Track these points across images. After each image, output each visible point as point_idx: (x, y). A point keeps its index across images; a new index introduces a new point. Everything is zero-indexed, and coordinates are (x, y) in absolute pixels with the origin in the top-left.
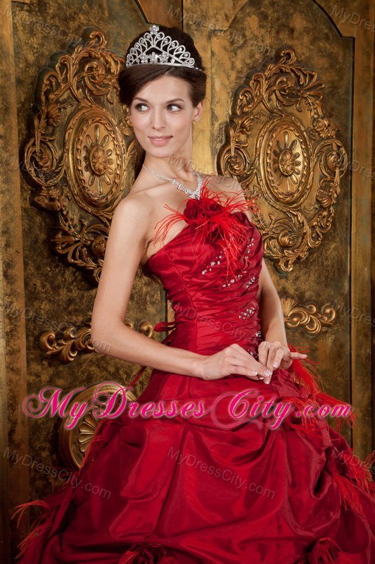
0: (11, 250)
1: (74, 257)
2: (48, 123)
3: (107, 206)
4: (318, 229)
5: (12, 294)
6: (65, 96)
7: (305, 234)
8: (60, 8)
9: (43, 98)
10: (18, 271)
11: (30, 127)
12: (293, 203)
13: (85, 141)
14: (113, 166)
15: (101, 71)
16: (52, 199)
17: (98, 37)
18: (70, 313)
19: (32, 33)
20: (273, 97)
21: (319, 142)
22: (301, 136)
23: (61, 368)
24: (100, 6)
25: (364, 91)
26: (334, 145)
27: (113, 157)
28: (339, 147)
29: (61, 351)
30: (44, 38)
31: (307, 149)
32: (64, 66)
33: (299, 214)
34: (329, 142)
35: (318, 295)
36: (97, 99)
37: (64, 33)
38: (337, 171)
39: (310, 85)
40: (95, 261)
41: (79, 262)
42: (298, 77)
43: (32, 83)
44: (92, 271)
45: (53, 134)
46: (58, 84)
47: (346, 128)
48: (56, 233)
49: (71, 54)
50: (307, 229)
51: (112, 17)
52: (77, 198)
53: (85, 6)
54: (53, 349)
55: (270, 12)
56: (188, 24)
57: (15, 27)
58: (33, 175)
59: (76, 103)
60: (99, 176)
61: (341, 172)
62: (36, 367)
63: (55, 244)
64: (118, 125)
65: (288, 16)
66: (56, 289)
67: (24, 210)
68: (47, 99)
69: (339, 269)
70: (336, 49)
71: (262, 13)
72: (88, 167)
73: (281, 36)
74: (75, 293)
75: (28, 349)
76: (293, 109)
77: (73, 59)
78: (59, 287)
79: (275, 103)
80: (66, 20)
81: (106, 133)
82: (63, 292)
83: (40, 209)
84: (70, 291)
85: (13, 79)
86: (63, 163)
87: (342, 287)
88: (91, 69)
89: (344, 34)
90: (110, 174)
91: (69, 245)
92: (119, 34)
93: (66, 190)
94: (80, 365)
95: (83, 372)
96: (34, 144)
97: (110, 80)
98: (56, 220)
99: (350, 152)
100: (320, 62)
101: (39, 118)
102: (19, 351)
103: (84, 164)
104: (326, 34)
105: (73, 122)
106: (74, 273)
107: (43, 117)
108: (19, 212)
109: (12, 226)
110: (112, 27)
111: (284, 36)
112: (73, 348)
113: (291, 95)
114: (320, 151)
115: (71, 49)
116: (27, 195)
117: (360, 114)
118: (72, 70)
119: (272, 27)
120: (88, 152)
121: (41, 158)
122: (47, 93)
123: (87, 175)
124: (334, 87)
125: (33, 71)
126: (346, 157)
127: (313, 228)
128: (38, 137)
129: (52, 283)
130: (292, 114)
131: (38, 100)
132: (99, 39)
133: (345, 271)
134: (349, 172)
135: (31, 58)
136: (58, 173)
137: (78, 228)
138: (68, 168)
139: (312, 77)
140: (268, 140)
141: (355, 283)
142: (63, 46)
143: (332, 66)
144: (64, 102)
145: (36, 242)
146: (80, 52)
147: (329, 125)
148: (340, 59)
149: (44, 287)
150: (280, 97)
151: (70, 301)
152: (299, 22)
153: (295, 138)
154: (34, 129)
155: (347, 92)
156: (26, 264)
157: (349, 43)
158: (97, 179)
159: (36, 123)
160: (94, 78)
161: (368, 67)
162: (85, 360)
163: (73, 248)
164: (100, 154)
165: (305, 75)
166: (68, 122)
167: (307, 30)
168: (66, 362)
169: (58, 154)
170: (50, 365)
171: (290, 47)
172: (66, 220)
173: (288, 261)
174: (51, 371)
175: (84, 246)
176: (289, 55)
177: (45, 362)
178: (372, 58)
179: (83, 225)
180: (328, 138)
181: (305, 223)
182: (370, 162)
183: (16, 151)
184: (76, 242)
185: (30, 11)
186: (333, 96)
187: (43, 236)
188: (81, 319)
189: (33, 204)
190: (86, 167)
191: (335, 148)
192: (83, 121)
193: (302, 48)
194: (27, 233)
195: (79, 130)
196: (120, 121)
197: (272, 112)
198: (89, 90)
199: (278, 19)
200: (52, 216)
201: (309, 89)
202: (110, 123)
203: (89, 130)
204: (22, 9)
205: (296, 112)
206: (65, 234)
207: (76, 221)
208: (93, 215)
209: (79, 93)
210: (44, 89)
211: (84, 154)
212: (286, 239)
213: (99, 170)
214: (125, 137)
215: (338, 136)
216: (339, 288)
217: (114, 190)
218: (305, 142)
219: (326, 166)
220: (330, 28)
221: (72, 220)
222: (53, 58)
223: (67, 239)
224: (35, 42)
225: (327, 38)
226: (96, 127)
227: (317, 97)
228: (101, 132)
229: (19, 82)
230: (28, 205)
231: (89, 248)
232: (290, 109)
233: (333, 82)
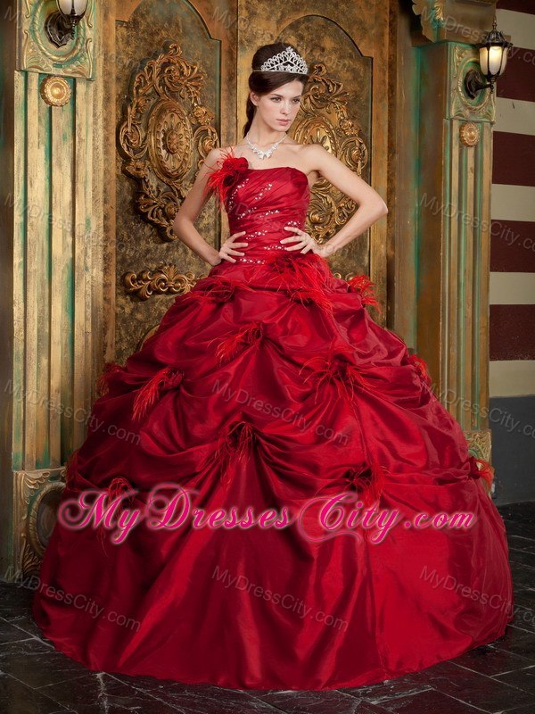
0: (108, 206)
1: (152, 216)
2: (137, 111)
3: (177, 178)
4: (344, 210)
5: (106, 239)
6: (150, 91)
7: (333, 213)
8: (148, 26)
9: (135, 92)
10: (112, 222)
11: (124, 113)
12: (322, 186)
13: (164, 127)
14: (184, 147)
15: (177, 73)
16: (138, 169)
17: (175, 48)
18: (147, 260)
19: (128, 43)
20: (308, 100)
21: (344, 139)
22: (330, 132)
23: (139, 304)
24: (177, 25)
25: (381, 101)
26: (357, 142)
27: (184, 139)
28: (361, 144)
29: (140, 289)
30: (136, 47)
31: (335, 144)
32: (150, 69)
33: (328, 197)
34: (353, 139)
35: (343, 266)
36: (173, 95)
37: (151, 45)
38: (359, 163)
39: (338, 92)
40: (168, 220)
41: (156, 220)
42: (328, 86)
43: (126, 81)
44: (165, 229)
45: (140, 119)
46: (145, 82)
47: (367, 129)
48: (139, 196)
49: (155, 60)
50: (334, 208)
51: (185, 33)
52: (156, 170)
53: (166, 25)
54: (135, 286)
55: (306, 34)
56: (241, 41)
57: (117, 39)
58: (125, 149)
59: (157, 96)
60: (172, 154)
61: (363, 164)
62: (122, 301)
63: (138, 204)
64: (188, 116)
65: (319, 37)
66: (138, 240)
67: (117, 176)
68: (137, 92)
69: (360, 244)
70: (358, 66)
71: (299, 35)
72: (165, 147)
73: (314, 54)
74: (152, 245)
75: (116, 285)
76: (323, 111)
77: (157, 64)
78: (140, 238)
79: (309, 105)
80: (152, 34)
81: (179, 121)
82: (143, 243)
83: (129, 176)
84: (148, 243)
85: (114, 77)
86: (146, 142)
87: (362, 260)
88: (169, 71)
89: (364, 55)
90: (181, 153)
91: (149, 206)
92: (190, 46)
93: (148, 163)
94: (153, 303)
95: (155, 310)
96: (127, 126)
97: (183, 80)
98: (140, 185)
99: (370, 148)
100: (345, 75)
101: (131, 106)
102: (110, 285)
103: (162, 144)
104: (350, 54)
105: (155, 111)
106: (151, 229)
107: (135, 106)
108: (114, 177)
109: (109, 187)
110: (185, 41)
111: (317, 54)
112: (149, 288)
113: (323, 100)
114: (345, 146)
115: (155, 56)
116: (120, 164)
117: (378, 118)
118: (156, 71)
119: (307, 46)
120: (165, 134)
121: (132, 137)
122: (137, 88)
123: (164, 152)
124: (357, 96)
125: (127, 72)
126: (366, 152)
127: (340, 208)
128: (130, 122)
129: (135, 235)
130: (323, 115)
131: (130, 93)
132: (176, 50)
133: (366, 247)
134: (369, 164)
135: (127, 62)
136: (143, 149)
137: (156, 193)
138: (151, 146)
139: (339, 86)
140: (303, 135)
141: (374, 257)
142: (149, 54)
143: (355, 79)
144: (149, 95)
145: (124, 201)
146: (162, 58)
147: (353, 126)
148: (362, 74)
149: (129, 237)
150: (313, 101)
151: (148, 251)
152: (328, 43)
153: (325, 134)
154: (127, 114)
155: (367, 100)
156: (117, 218)
157: (369, 62)
158: (171, 155)
159: (129, 110)
160: (171, 78)
161: (384, 81)
162: (158, 300)
163: (152, 209)
164: (175, 136)
165: (333, 85)
166: (151, 111)
167: (335, 50)
168: (143, 299)
169: (142, 135)
170: (132, 300)
171: (322, 63)
172: (147, 187)
173: (318, 235)
174: (132, 305)
175: (160, 208)
176: (320, 68)
177: (128, 297)
178: (387, 74)
179: (159, 191)
180: (352, 136)
181: (333, 204)
182: (386, 158)
183: (114, 130)
184: (155, 204)
185: (127, 28)
186: (356, 103)
187: (130, 198)
188: (155, 266)
189: (124, 172)
190: (163, 146)
191: (358, 145)
192: (162, 111)
193: (331, 62)
194: (119, 193)
195: (159, 117)
196: (189, 113)
197: (307, 113)
198: (168, 87)
199: (312, 40)
200: (137, 182)
201: (337, 96)
202: (182, 113)
203: (167, 118)
204: (122, 26)
205: (327, 114)
206: (146, 196)
207: (154, 188)
208: (167, 184)
209: (160, 89)
210: (136, 84)
211: (162, 136)
212: (316, 217)
213: (173, 149)
214: (192, 125)
215: (360, 135)
216: (360, 261)
217: (184, 166)
218: (333, 138)
219: (351, 159)
220: (353, 50)
221: (152, 187)
222: (142, 62)
223: (147, 201)
224: (130, 50)
225: (351, 57)
226: (172, 116)
227: (343, 102)
228: (176, 120)
229: (118, 79)
230: (120, 173)
231: (163, 209)
232: (321, 111)
233: (356, 92)
